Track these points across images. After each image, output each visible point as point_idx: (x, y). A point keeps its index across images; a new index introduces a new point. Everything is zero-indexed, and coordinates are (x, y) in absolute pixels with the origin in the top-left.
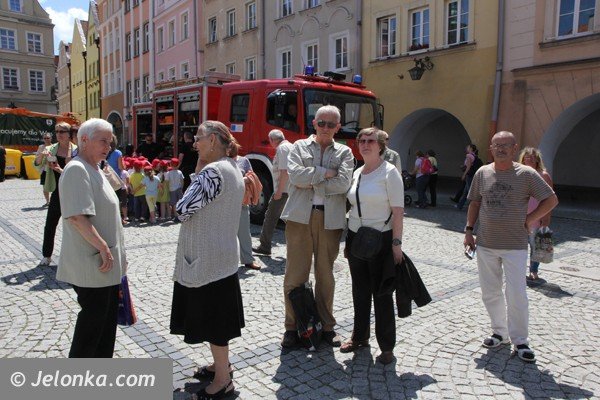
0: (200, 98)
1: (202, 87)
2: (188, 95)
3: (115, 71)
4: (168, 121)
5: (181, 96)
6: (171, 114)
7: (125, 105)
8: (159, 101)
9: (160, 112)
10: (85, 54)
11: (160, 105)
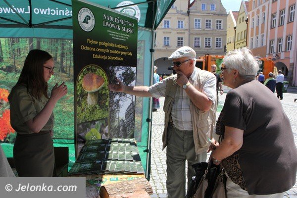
3: (260, 35)
7: (268, 52)
10: (235, 28)
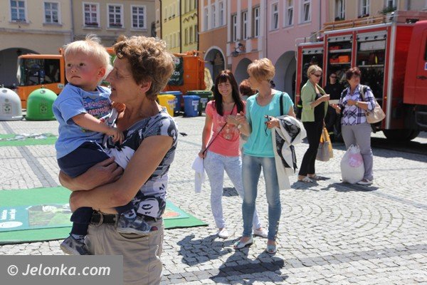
0: (387, 38)
1: (390, 28)
2: (371, 35)
3: (217, 3)
4: (343, 60)
5: (362, 37)
6: (348, 54)
8: (333, 40)
9: (333, 51)
11: (332, 45)
